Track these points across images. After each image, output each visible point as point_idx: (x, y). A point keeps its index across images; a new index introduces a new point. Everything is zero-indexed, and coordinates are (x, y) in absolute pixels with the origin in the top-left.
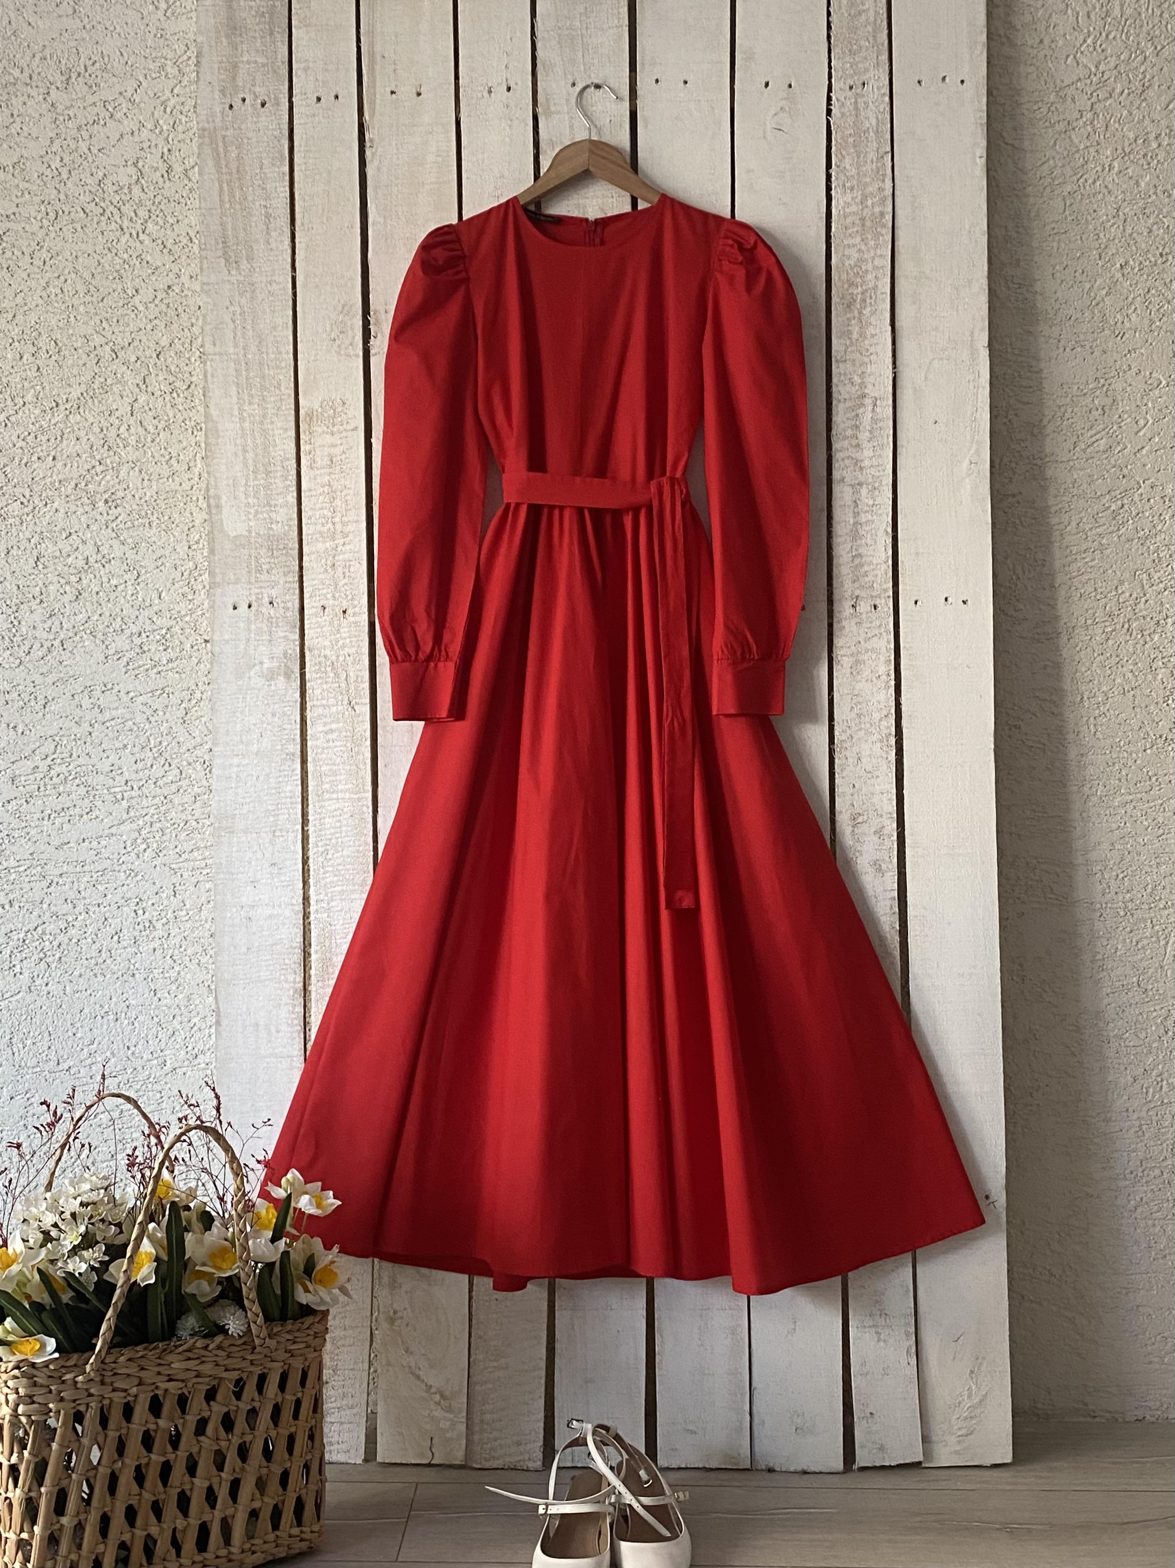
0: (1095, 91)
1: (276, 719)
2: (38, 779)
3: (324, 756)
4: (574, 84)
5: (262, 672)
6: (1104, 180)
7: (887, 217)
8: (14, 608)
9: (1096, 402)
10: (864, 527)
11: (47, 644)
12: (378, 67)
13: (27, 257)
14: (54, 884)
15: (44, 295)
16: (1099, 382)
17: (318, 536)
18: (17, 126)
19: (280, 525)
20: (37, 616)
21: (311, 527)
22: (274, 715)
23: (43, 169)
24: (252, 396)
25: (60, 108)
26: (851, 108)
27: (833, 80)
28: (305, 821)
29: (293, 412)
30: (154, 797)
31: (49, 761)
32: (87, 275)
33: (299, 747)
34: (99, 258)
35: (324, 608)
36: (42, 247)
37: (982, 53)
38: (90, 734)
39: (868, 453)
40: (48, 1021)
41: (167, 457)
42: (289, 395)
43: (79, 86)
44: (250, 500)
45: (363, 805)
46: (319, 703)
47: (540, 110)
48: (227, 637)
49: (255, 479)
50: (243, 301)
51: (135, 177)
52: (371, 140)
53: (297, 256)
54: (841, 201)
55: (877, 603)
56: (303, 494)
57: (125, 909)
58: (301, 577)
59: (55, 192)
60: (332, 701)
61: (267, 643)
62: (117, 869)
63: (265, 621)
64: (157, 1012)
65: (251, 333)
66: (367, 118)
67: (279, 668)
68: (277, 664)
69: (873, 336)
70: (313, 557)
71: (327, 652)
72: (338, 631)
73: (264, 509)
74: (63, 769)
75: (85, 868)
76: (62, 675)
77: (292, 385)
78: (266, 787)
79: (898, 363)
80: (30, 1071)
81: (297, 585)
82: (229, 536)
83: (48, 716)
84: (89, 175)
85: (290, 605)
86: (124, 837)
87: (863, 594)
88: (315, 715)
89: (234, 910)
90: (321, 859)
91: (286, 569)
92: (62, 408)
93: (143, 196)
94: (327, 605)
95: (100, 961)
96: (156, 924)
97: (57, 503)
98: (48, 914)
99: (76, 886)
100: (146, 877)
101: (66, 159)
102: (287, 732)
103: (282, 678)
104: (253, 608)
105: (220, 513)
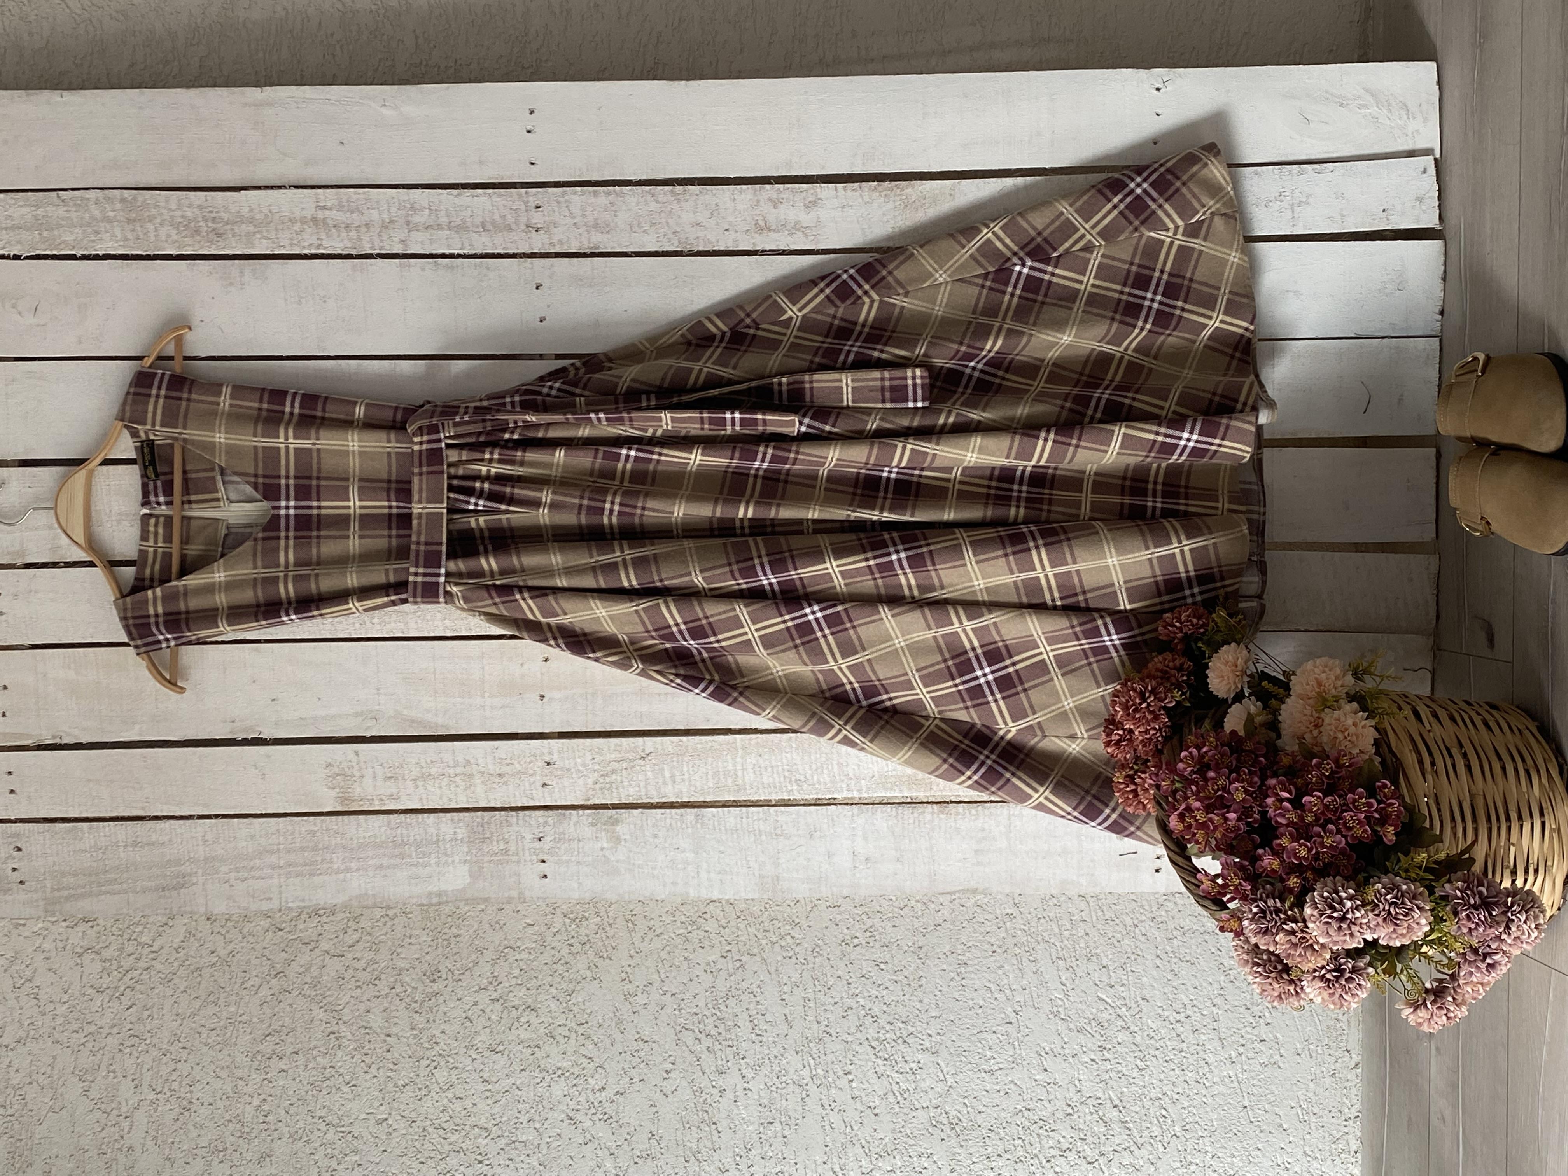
1: (661, 834)
2: (720, 1047)
3: (698, 784)
5: (611, 848)
7: (126, 196)
8: (545, 1073)
10: (454, 219)
11: (581, 1040)
13: (179, 1065)
15: (218, 1047)
17: (468, 792)
18: (41, 1078)
19: (458, 831)
20: (553, 1050)
21: (459, 799)
22: (656, 836)
24: (323, 860)
25: (21, 1033)
26: (12, 234)
28: (768, 804)
29: (340, 817)
30: (738, 928)
31: (702, 1037)
32: (198, 1003)
33: (688, 810)
34: (179, 991)
35: (545, 784)
36: (168, 1051)
38: (673, 995)
39: (375, 214)
42: (322, 821)
44: (433, 862)
46: (643, 790)
47: (19, 561)
48: (576, 885)
49: (410, 856)
50: (224, 869)
51: (93, 956)
52: (54, 737)
53: (176, 814)
54: (110, 244)
55: (534, 205)
56: (426, 807)
57: (853, 957)
58: (512, 809)
59: (110, 1038)
60: (641, 776)
61: (581, 844)
62: (811, 965)
63: (558, 846)
64: (958, 923)
65: (257, 861)
66: (29, 740)
67: (607, 831)
68: (603, 833)
69: (251, 210)
70: (491, 797)
71: (590, 781)
72: (569, 770)
73: (442, 847)
74: (710, 1021)
75: (812, 998)
76: (613, 1025)
77: (312, 818)
78: (730, 844)
79: (279, 183)
80: (1018, 1052)
81: (521, 813)
82: (470, 883)
83: (656, 1038)
84: (92, 1003)
85: (541, 820)
86: (779, 958)
87: (523, 220)
88: (655, 793)
89: (858, 875)
90: (805, 787)
91: (504, 824)
92: (335, 1028)
93: (114, 947)
94: (541, 783)
95: (905, 981)
96: (868, 925)
97: (434, 1032)
98: (859, 1035)
99: (830, 1007)
100: (820, 935)
101: (75, 1027)
102: (673, 822)
103: (618, 828)
104: (545, 858)
105: (446, 891)
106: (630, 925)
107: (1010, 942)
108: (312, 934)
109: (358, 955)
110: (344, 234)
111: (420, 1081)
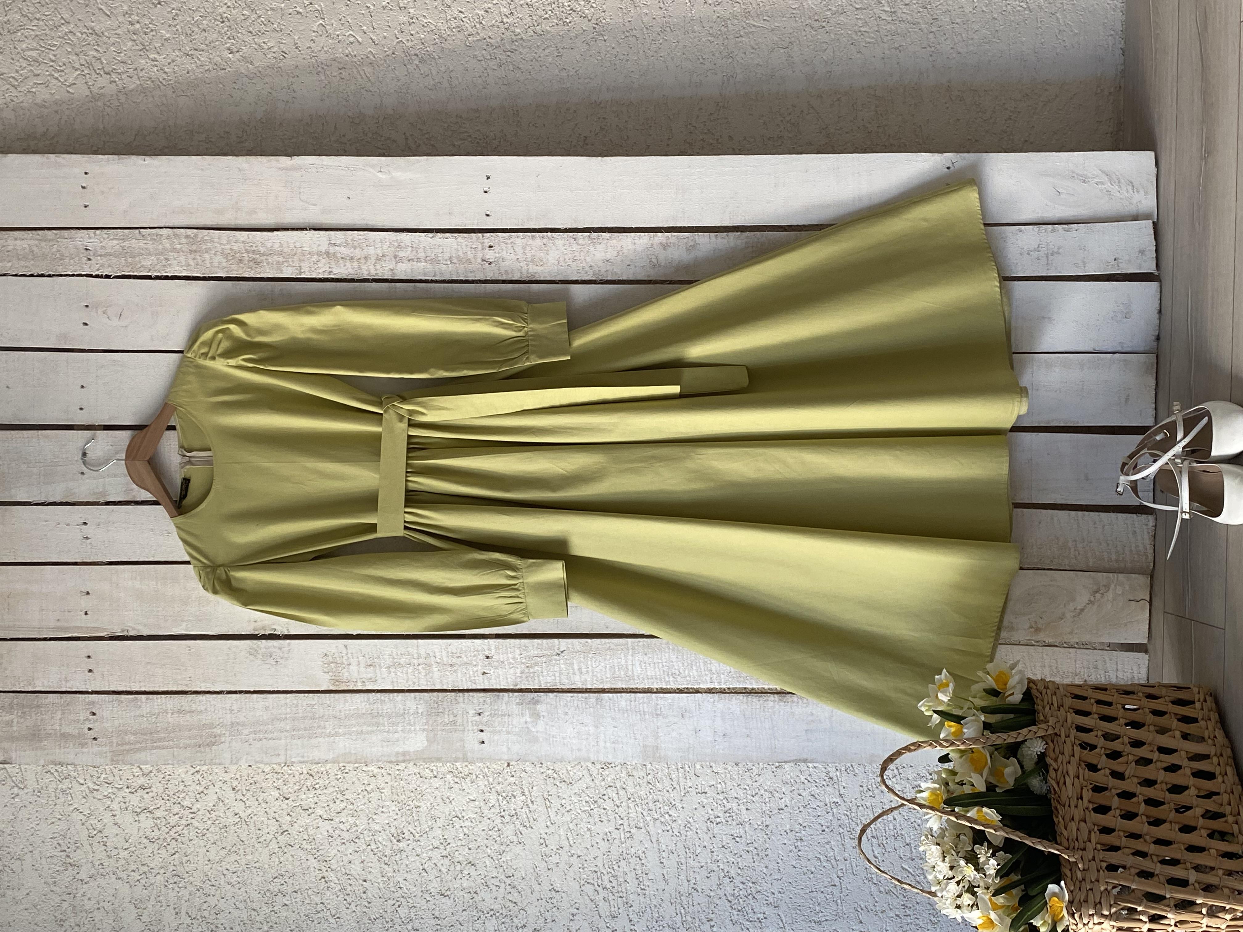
0: (95, 71)
1: (570, 712)
2: (613, 897)
3: (599, 675)
4: (83, 473)
5: (533, 722)
6: (164, 66)
7: (190, 233)
8: (481, 913)
10: (430, 254)
11: (508, 887)
12: (66, 625)
13: (209, 899)
14: (695, 886)
15: (238, 886)
17: (428, 677)
18: (106, 905)
19: (419, 706)
20: (488, 896)
21: (421, 682)
22: (566, 714)
23: (140, 886)
24: (319, 727)
25: (93, 871)
26: (104, 259)
27: (83, 273)
28: (651, 691)
29: (332, 695)
30: (629, 807)
31: (600, 889)
32: (223, 853)
33: (591, 695)
34: (210, 843)
35: (484, 673)
36: (201, 887)
37: (64, 158)
38: (579, 856)
39: (371, 251)
40: (802, 892)
41: (366, 793)
42: (318, 697)
43: (77, 856)
44: (400, 729)
45: (638, 646)
46: (558, 678)
47: (102, 500)
48: (505, 749)
49: (383, 725)
50: (246, 732)
51: (148, 815)
52: (123, 631)
53: (211, 690)
54: (176, 269)
55: (488, 245)
56: (396, 688)
57: (715, 832)
58: (460, 691)
59: (158, 877)
60: (556, 668)
61: (510, 718)
62: (684, 837)
63: (494, 719)
64: (796, 808)
65: (270, 726)
66: (105, 634)
67: (530, 709)
68: (527, 710)
69: (281, 246)
70: (445, 681)
71: (518, 671)
72: (503, 662)
73: (407, 719)
74: (606, 878)
75: (683, 862)
76: (533, 878)
77: (311, 695)
78: (622, 721)
79: (302, 226)
80: (840, 908)
81: (466, 694)
82: (427, 746)
83: (565, 889)
84: (146, 850)
85: (481, 700)
86: (660, 831)
87: (480, 255)
88: (567, 681)
89: (717, 747)
90: (679, 679)
91: (454, 702)
92: (326, 874)
93: (162, 808)
94: (482, 671)
95: (755, 851)
97: (399, 879)
99: (697, 870)
101: (134, 868)
102: (580, 703)
103: (539, 706)
104: (483, 729)
105: (408, 752)
110: (348, 264)
111: (388, 916)
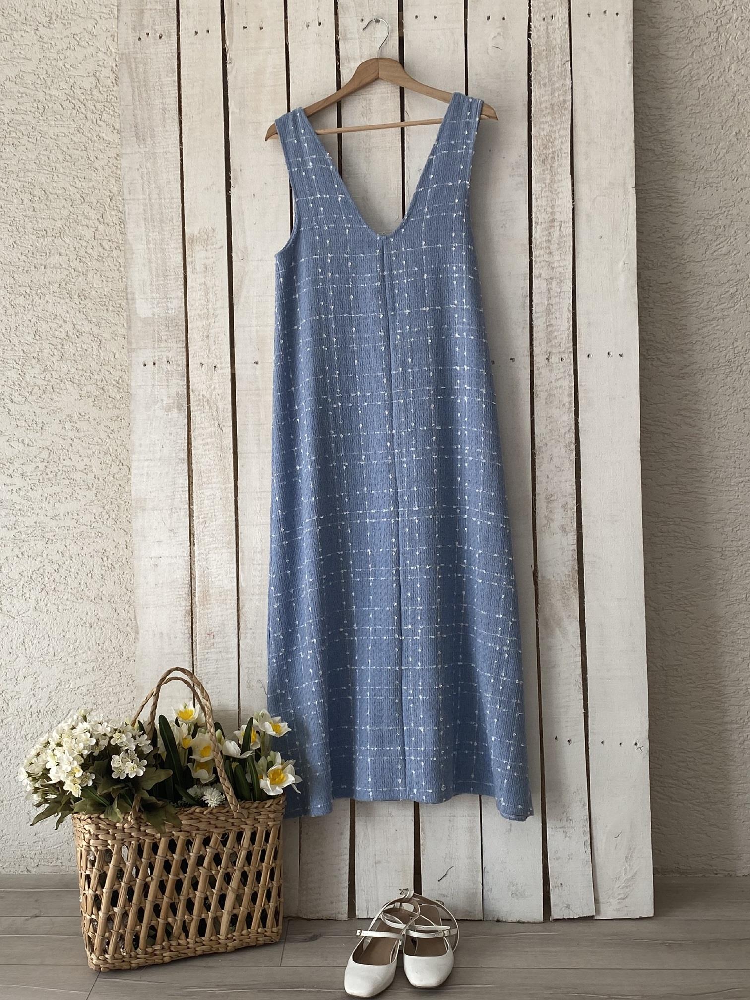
0: (719, 19)
1: (172, 437)
3: (203, 460)
4: (362, 20)
5: (163, 407)
6: (725, 77)
7: (568, 104)
9: (720, 223)
10: (554, 307)
12: (234, 10)
13: (26, 137)
15: (37, 162)
16: (722, 210)
17: (197, 317)
19: (173, 311)
21: (193, 311)
22: (171, 434)
24: (155, 227)
25: (45, 39)
26: (544, 32)
27: (532, 14)
28: (191, 504)
29: (181, 237)
31: (45, 463)
32: (65, 149)
33: (187, 454)
34: (72, 137)
35: (202, 364)
36: (35, 130)
42: (179, 226)
44: (154, 295)
45: (228, 492)
46: (199, 426)
47: (340, 37)
48: (139, 383)
49: (157, 281)
50: (149, 165)
51: (94, 84)
52: (230, 59)
53: (183, 135)
54: (537, 93)
55: (563, 357)
56: (188, 291)
57: (95, 557)
58: (187, 344)
59: (43, 94)
60: (207, 424)
61: (165, 387)
63: (164, 373)
64: (116, 622)
65: (153, 185)
66: (228, 43)
67: (174, 403)
68: (172, 401)
69: (559, 181)
70: (195, 331)
71: (204, 393)
72: (211, 379)
73: (163, 301)
77: (180, 219)
78: (166, 480)
79: (575, 199)
81: (184, 350)
82: (141, 318)
83: (44, 434)
84: (64, 83)
85: (180, 362)
87: (554, 350)
88: (197, 433)
89: (146, 559)
90: (202, 526)
91: (177, 339)
93: (100, 97)
94: (203, 362)
96: (115, 566)
98: (47, 561)
100: (109, 536)
101: (50, 72)
102: (179, 445)
103: (175, 410)
104: (156, 365)
105: (135, 303)
106: (114, 418)
107: (106, 655)
108: (109, 219)
109: (95, 248)
110: (545, 238)
